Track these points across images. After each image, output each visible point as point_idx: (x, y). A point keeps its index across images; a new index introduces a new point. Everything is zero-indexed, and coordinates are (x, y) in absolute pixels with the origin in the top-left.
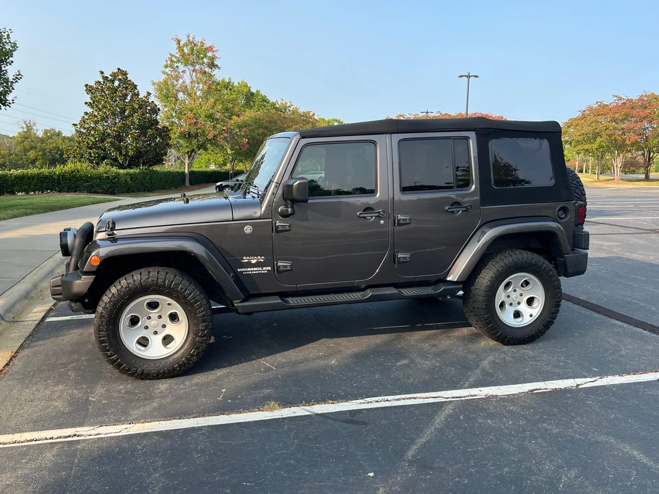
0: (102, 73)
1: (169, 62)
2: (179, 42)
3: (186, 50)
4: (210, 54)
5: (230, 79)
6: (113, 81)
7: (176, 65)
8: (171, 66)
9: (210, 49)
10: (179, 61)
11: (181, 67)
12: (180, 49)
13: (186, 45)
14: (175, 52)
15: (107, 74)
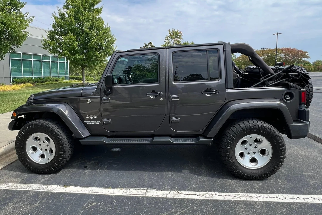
0: (145, 43)
1: (166, 38)
2: (170, 32)
3: (172, 34)
4: (180, 34)
5: (188, 42)
6: (148, 46)
7: (169, 39)
8: (167, 40)
9: (180, 33)
10: (169, 38)
11: (171, 39)
12: (170, 34)
13: (172, 32)
14: (168, 35)
15: (147, 44)
